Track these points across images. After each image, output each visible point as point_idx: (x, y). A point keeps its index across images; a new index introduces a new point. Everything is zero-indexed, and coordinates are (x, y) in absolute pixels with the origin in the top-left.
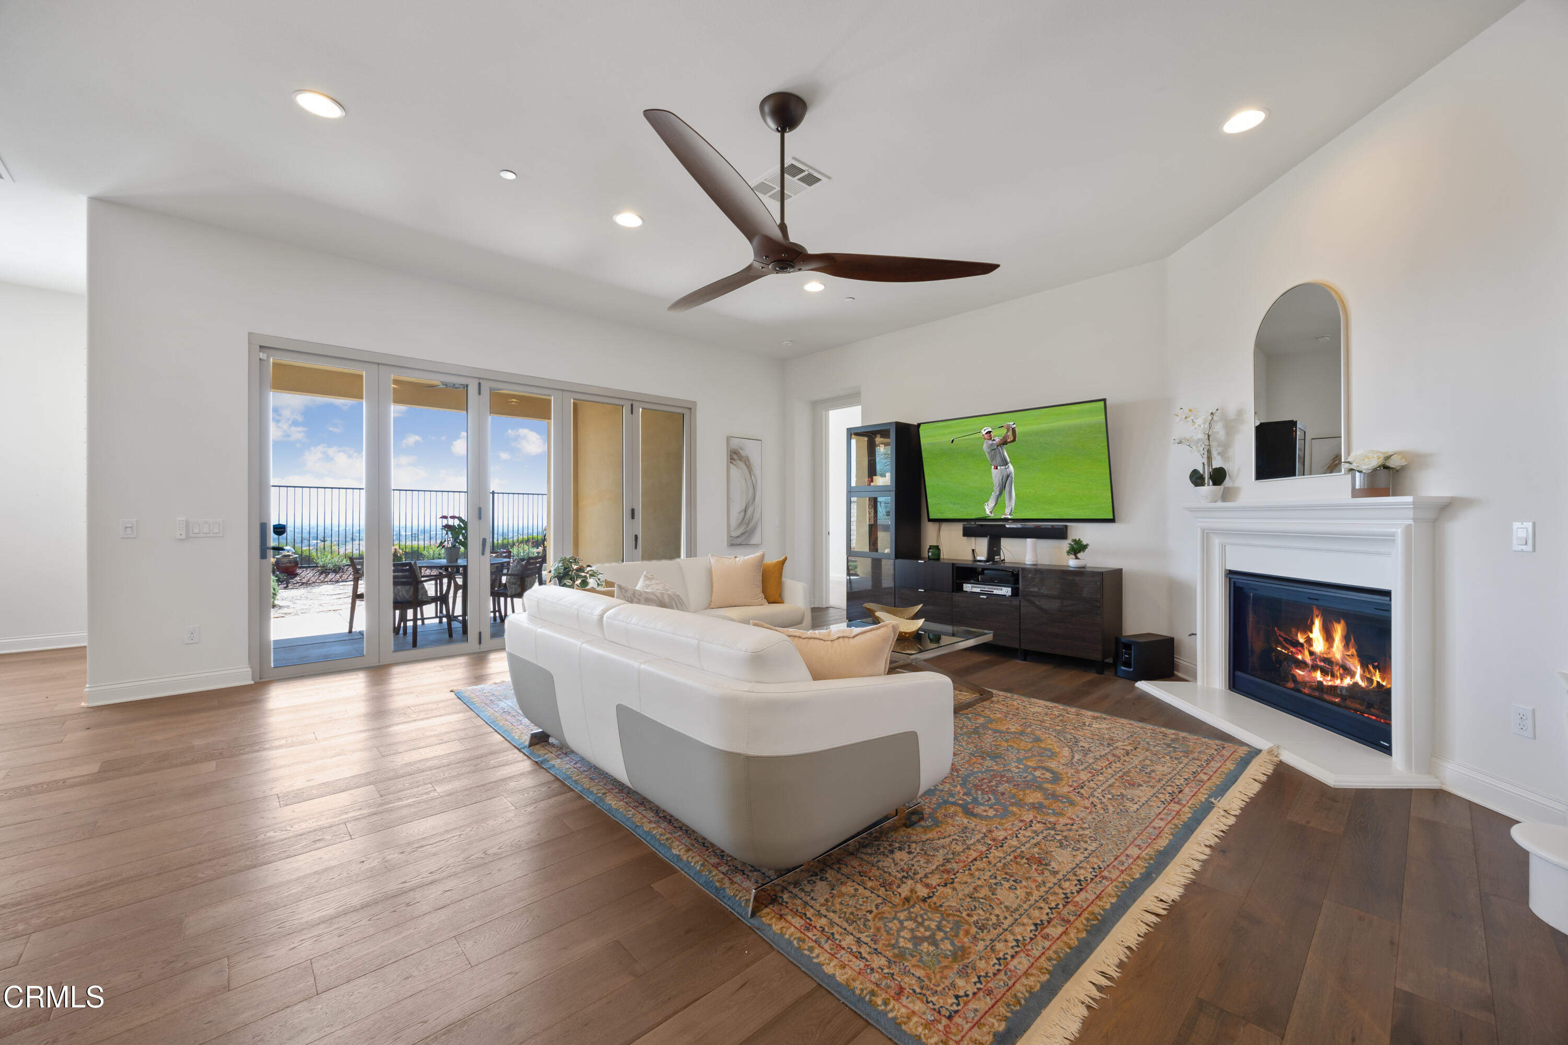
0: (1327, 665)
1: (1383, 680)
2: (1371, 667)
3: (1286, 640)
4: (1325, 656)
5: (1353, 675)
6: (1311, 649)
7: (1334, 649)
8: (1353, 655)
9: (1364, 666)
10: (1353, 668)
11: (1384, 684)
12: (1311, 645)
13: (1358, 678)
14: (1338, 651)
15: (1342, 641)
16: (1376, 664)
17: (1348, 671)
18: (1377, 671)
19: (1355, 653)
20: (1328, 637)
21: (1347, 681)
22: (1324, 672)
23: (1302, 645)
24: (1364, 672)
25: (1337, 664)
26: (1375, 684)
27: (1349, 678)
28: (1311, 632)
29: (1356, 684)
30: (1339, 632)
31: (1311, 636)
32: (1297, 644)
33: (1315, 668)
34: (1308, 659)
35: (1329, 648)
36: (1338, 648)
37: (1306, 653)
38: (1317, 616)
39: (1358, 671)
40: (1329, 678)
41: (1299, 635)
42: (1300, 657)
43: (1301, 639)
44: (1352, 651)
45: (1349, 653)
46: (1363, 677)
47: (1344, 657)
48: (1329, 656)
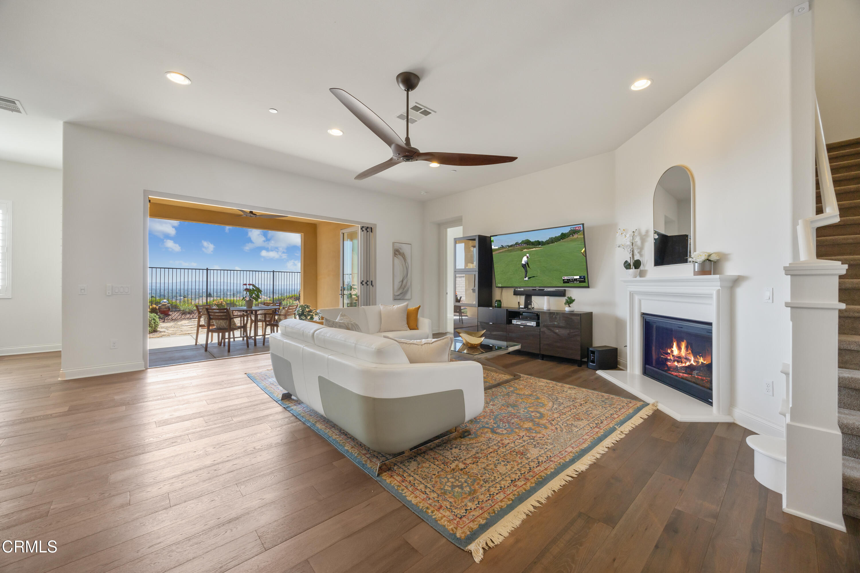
0: (679, 359)
1: (704, 361)
2: (698, 357)
3: (664, 353)
4: (678, 356)
5: (690, 361)
6: (673, 354)
7: (682, 352)
8: (690, 353)
9: (695, 357)
10: (690, 358)
11: (705, 362)
12: (673, 353)
13: (692, 362)
14: (683, 352)
15: (685, 349)
16: (701, 355)
17: (688, 360)
18: (701, 357)
19: (691, 352)
20: (679, 348)
21: (688, 364)
22: (678, 362)
23: (669, 354)
24: (695, 359)
25: (683, 358)
26: (700, 363)
27: (688, 362)
28: (673, 348)
29: (692, 364)
30: (683, 345)
31: (673, 349)
32: (668, 354)
33: (674, 361)
34: (672, 358)
35: (680, 352)
36: (683, 351)
37: (671, 356)
38: (675, 341)
39: (692, 359)
40: (680, 364)
41: (668, 350)
42: (669, 358)
43: (669, 352)
44: (690, 351)
45: (688, 353)
46: (695, 361)
47: (686, 355)
48: (680, 355)
